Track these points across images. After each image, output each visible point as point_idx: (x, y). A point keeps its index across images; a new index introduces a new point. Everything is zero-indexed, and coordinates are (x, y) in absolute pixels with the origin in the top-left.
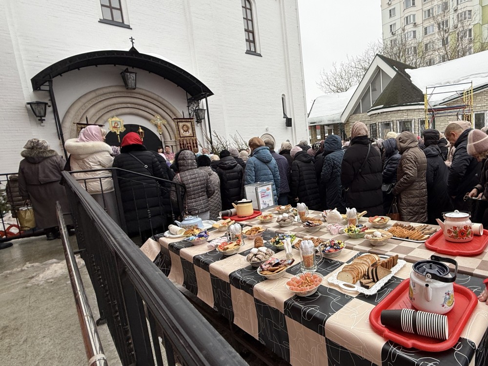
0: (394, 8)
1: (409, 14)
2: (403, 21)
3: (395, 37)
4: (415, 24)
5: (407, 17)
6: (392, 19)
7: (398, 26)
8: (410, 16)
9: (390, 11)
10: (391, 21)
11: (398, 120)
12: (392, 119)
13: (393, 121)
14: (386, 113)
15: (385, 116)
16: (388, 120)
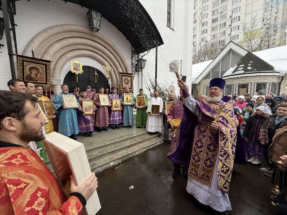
0: (196, 34)
1: (204, 37)
2: (200, 40)
3: (195, 48)
4: (207, 41)
5: (203, 38)
6: (195, 39)
7: (197, 42)
8: (204, 38)
9: (194, 35)
10: (194, 40)
11: (256, 83)
12: (251, 82)
13: (251, 83)
14: (245, 78)
15: (244, 79)
16: (247, 82)
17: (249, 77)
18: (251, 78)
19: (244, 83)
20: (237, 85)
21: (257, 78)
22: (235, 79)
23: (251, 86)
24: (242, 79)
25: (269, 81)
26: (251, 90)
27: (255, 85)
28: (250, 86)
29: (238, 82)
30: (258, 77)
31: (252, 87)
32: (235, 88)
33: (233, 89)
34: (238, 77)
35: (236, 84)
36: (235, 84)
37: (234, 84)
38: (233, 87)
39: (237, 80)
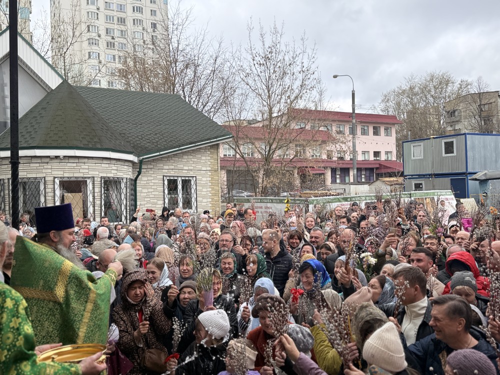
11: (104, 178)
12: (92, 173)
13: (94, 177)
14: (77, 161)
15: (75, 165)
16: (82, 175)
17: (86, 160)
18: (91, 164)
19: (76, 175)
20: (57, 181)
21: (103, 165)
22: (47, 160)
23: (94, 188)
24: (69, 164)
25: (125, 176)
26: (94, 199)
27: (101, 184)
28: (90, 186)
29: (59, 174)
30: (105, 162)
31: (97, 190)
32: (50, 190)
33: (45, 196)
34: (57, 157)
35: (55, 178)
36: (49, 179)
37: (47, 179)
38: (45, 188)
39: (55, 164)
